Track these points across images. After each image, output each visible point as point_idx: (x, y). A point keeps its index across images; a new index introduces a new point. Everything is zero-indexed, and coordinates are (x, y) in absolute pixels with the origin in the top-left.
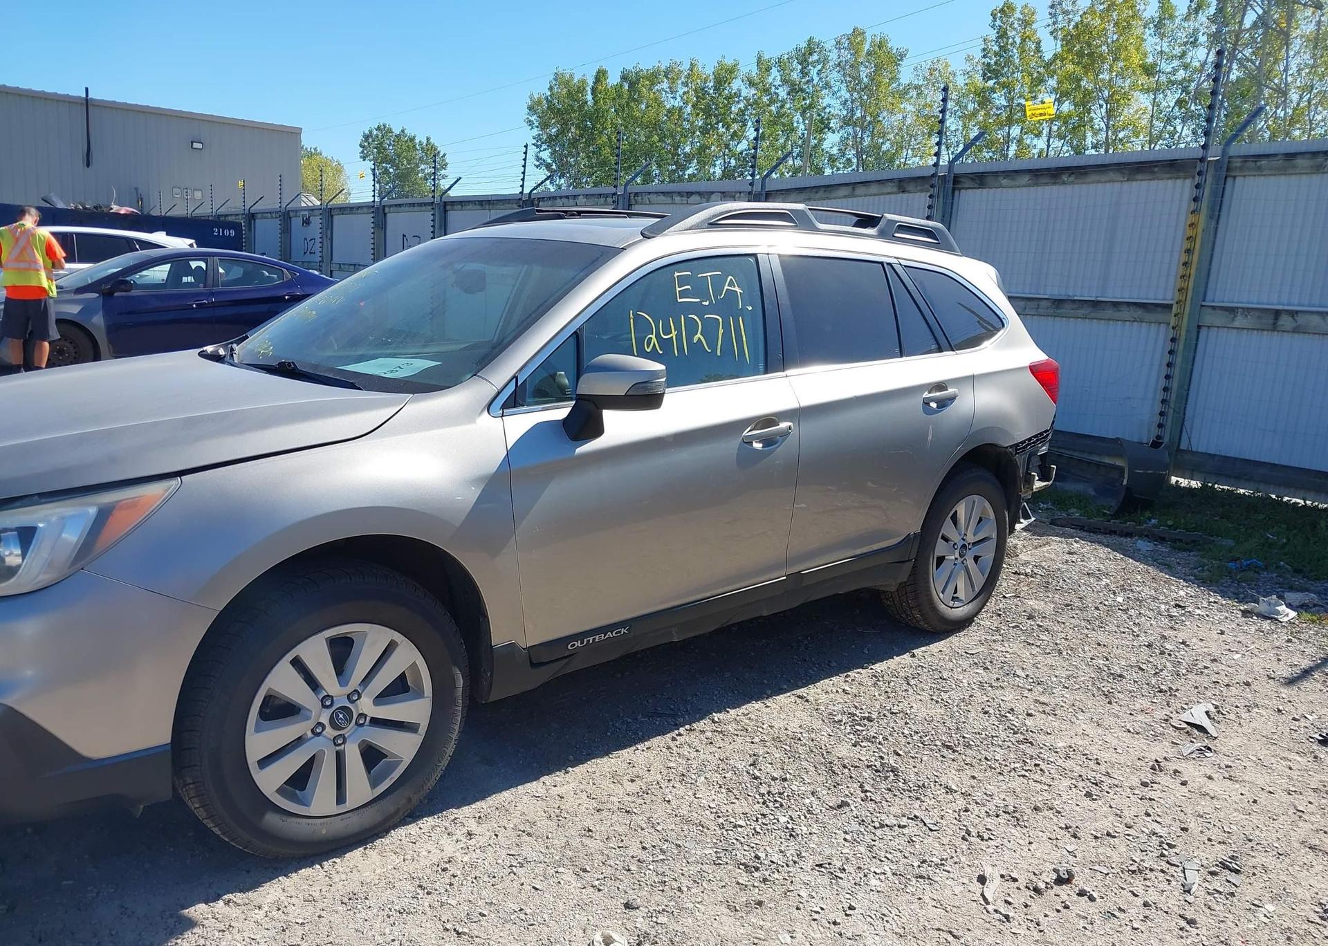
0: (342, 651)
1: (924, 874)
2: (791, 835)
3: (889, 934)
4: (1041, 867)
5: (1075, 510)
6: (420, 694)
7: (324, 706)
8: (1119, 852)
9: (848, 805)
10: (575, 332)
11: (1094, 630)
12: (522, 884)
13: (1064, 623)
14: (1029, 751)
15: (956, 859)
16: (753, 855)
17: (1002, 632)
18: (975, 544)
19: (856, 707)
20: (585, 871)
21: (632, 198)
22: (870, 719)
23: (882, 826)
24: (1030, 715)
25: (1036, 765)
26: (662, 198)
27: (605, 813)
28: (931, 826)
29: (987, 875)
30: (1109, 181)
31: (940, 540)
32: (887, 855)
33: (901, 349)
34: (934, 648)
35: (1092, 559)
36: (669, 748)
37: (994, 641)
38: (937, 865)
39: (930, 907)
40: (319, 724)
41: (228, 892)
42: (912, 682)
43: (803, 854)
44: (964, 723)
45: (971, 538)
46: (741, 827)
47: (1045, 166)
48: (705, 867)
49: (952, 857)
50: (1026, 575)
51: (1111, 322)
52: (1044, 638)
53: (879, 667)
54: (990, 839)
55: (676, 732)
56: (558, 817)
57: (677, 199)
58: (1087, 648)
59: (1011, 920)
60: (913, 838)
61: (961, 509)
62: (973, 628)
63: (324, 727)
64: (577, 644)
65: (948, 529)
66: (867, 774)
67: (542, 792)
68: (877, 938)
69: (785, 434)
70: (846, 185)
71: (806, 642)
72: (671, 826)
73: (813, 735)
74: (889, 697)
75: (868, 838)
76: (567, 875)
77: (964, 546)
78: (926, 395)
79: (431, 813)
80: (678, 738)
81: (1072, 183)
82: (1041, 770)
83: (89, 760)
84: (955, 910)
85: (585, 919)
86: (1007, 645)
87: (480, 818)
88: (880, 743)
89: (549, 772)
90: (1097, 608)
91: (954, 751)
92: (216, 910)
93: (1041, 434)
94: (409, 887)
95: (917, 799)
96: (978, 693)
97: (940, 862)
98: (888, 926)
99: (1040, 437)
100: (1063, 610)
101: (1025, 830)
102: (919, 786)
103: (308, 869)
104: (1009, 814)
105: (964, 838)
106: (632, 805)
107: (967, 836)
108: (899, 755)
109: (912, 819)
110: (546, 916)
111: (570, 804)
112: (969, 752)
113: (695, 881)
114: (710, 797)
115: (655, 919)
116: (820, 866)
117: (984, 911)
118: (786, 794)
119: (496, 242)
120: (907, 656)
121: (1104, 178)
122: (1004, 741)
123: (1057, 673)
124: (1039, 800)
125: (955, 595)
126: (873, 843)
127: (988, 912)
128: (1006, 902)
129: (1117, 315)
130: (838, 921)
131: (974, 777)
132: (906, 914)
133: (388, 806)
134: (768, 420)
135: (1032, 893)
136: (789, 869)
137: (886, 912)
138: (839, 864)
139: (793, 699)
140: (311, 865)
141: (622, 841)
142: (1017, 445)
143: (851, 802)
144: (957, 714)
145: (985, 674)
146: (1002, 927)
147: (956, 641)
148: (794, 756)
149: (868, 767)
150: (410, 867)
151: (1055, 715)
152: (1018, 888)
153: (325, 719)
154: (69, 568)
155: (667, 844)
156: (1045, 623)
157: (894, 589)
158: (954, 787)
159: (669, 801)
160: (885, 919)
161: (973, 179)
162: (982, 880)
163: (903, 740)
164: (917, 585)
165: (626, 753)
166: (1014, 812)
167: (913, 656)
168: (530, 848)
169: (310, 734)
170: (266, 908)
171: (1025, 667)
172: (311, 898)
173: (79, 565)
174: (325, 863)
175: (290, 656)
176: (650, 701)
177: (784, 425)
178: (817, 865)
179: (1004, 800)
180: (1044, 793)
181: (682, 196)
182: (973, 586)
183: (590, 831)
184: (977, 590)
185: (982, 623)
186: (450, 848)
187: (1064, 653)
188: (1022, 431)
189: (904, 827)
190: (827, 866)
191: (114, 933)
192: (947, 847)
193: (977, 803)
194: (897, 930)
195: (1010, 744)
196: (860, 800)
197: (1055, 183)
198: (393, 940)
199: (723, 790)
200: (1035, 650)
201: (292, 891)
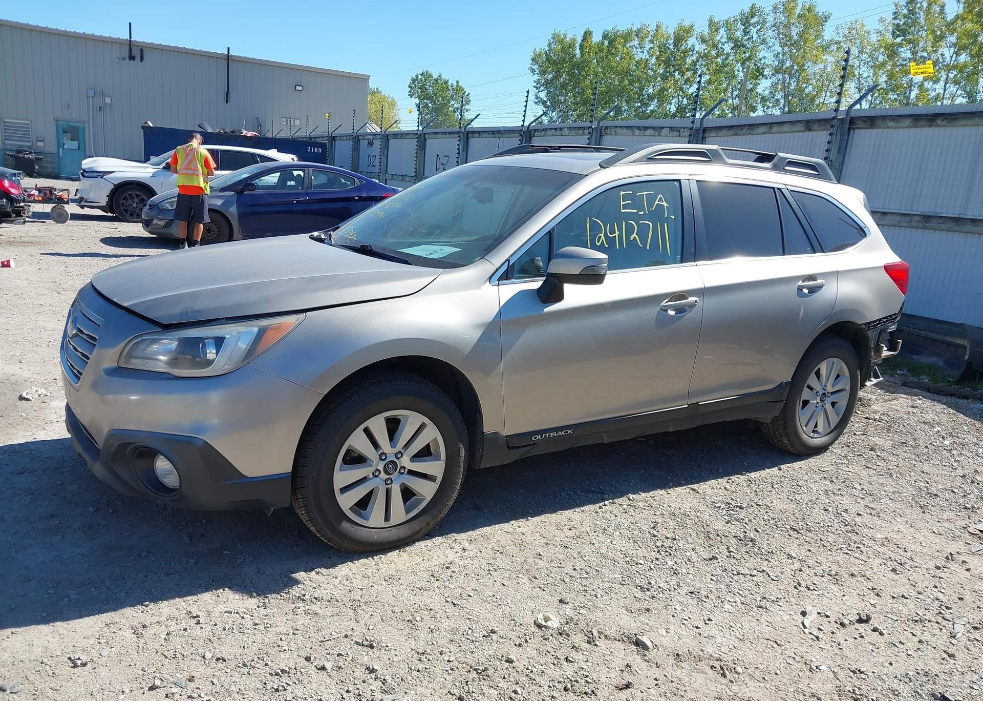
0: (393, 426)
1: (763, 605)
2: (674, 573)
3: (733, 638)
4: (848, 611)
5: (926, 377)
6: (438, 458)
7: (381, 459)
8: (909, 608)
9: (717, 559)
10: (549, 231)
11: (921, 462)
12: (495, 581)
13: (898, 455)
14: (854, 538)
15: (787, 599)
16: (647, 582)
17: (849, 458)
18: (832, 393)
19: (732, 499)
20: (535, 578)
21: (603, 130)
22: (741, 508)
23: (738, 574)
24: (860, 515)
25: (857, 547)
26: (625, 131)
27: (551, 546)
28: (773, 577)
29: (808, 611)
30: (975, 125)
31: (806, 389)
32: (739, 592)
33: (784, 250)
34: (796, 465)
35: (930, 412)
36: (596, 512)
37: (842, 464)
38: (773, 601)
39: (764, 626)
40: (377, 470)
41: (318, 567)
42: (776, 486)
43: (681, 585)
44: (809, 515)
45: (830, 389)
46: (641, 564)
47: (924, 112)
48: (614, 585)
49: (785, 598)
50: (875, 420)
51: (969, 234)
52: (881, 464)
53: (753, 475)
54: (814, 590)
55: (603, 503)
56: (521, 546)
57: (637, 132)
58: (912, 474)
59: (820, 640)
60: (760, 584)
61: (823, 367)
62: (828, 453)
63: (380, 473)
64: (539, 437)
65: (812, 380)
66: (733, 541)
67: (511, 530)
68: (724, 639)
69: (692, 306)
70: (765, 124)
71: (702, 455)
72: (594, 560)
73: (698, 514)
74: (757, 495)
75: (727, 580)
76: (524, 579)
77: (824, 394)
78: (800, 283)
79: (441, 535)
80: (603, 507)
81: (944, 126)
82: (861, 551)
83: (246, 477)
84: (781, 629)
85: (534, 605)
86: (851, 467)
87: (471, 540)
88: (746, 523)
89: (516, 519)
90: (926, 447)
91: (798, 533)
92: (311, 576)
93: (890, 316)
94: (426, 576)
95: (766, 560)
96: (823, 497)
97: (775, 600)
98: (733, 633)
99: (890, 319)
100: (899, 446)
101: (841, 588)
102: (769, 552)
103: (365, 559)
104: (831, 576)
105: (795, 587)
106: (569, 543)
107: (798, 586)
108: (758, 532)
109: (760, 572)
110: (509, 601)
111: (528, 538)
112: (809, 534)
113: (606, 593)
114: (621, 544)
115: (578, 611)
116: (692, 593)
117: (802, 633)
118: (674, 548)
119: (502, 169)
120: (775, 469)
121: (970, 122)
122: (837, 530)
123: (886, 489)
124: (855, 570)
125: (815, 429)
126: (730, 583)
127: (804, 633)
128: (819, 629)
129: (975, 229)
130: (699, 626)
131: (810, 551)
132: (747, 628)
133: (415, 526)
134: (681, 295)
135: (839, 626)
136: (670, 593)
137: (733, 625)
138: (705, 593)
139: (688, 490)
140: (367, 558)
141: (561, 563)
142: (870, 323)
143: (719, 557)
144: (805, 509)
145: (830, 485)
146: (812, 643)
147: (813, 461)
148: (683, 525)
149: (735, 537)
150: (426, 564)
151: (879, 516)
152: (829, 622)
153: (381, 468)
154: (242, 362)
155: (590, 569)
156: (883, 455)
157: (769, 421)
158: (794, 555)
159: (593, 544)
160: (732, 629)
161: (865, 122)
162: (804, 614)
163: (763, 523)
164: (786, 418)
165: (568, 513)
166: (836, 575)
167: (780, 469)
168: (500, 561)
169: (371, 476)
170: (340, 579)
171: (862, 483)
172: (366, 576)
173: (246, 361)
174: (375, 557)
175: (363, 426)
176: (587, 483)
177: (692, 299)
178: (690, 592)
179: (829, 567)
180: (860, 566)
181: (640, 130)
182: (829, 424)
183: (540, 555)
184: (833, 427)
185: (835, 451)
186: (451, 556)
187: (894, 476)
188: (875, 313)
189: (754, 576)
190: (697, 593)
191: (253, 582)
192: (782, 591)
193: (809, 567)
194: (739, 636)
195: (841, 532)
196: (725, 557)
197: (930, 126)
198: (415, 604)
199: (631, 541)
200: (871, 472)
201: (355, 571)
